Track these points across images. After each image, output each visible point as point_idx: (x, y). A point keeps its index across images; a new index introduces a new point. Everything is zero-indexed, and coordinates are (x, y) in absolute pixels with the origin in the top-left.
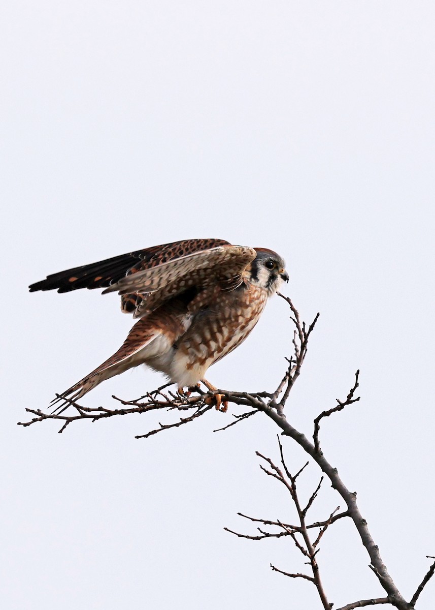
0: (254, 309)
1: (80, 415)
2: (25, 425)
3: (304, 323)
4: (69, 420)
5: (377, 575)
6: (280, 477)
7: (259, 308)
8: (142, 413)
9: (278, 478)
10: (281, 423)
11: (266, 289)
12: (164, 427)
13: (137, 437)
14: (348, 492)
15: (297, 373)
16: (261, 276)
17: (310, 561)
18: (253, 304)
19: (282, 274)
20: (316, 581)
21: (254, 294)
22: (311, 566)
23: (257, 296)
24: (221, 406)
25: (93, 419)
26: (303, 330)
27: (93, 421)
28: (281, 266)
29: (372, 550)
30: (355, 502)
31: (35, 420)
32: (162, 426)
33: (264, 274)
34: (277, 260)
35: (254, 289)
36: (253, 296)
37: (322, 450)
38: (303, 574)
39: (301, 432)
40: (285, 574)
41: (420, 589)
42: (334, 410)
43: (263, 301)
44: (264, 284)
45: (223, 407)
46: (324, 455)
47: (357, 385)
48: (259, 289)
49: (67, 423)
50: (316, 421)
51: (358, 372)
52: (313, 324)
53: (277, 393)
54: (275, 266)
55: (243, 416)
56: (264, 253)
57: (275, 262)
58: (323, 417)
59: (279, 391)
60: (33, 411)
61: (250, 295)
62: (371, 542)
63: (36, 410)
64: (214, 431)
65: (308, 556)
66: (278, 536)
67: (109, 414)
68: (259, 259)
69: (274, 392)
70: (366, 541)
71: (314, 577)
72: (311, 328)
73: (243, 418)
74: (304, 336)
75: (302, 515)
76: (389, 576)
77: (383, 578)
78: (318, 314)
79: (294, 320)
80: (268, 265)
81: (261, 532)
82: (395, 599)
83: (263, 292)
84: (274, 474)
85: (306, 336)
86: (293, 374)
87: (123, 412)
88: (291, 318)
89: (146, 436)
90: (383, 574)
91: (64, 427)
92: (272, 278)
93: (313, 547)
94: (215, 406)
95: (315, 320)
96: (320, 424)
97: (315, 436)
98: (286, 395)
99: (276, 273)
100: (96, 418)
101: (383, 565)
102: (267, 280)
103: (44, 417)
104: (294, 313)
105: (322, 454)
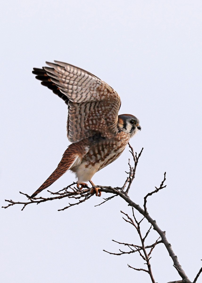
0: (122, 143)
1: (31, 201)
2: (5, 208)
3: (136, 153)
4: (26, 204)
5: (177, 270)
6: (132, 223)
7: (125, 143)
8: (60, 199)
9: (131, 223)
10: (128, 200)
11: (130, 134)
12: (71, 205)
13: (59, 210)
14: (161, 231)
15: (133, 177)
16: (128, 128)
17: (147, 263)
18: (122, 140)
19: (138, 126)
20: (149, 272)
21: (123, 136)
22: (147, 265)
23: (125, 137)
24: (98, 194)
25: (37, 203)
26: (136, 156)
27: (37, 204)
28: (137, 122)
29: (174, 258)
30: (165, 236)
31: (10, 205)
32: (70, 205)
33: (129, 126)
34: (135, 120)
35: (124, 133)
36: (122, 136)
37: (148, 212)
38: (143, 269)
39: (137, 204)
40: (135, 269)
41: (198, 276)
42: (154, 192)
43: (127, 140)
44: (129, 131)
45: (99, 194)
46: (149, 214)
47: (165, 179)
48: (126, 134)
49: (25, 206)
50: (145, 198)
51: (165, 173)
52: (141, 153)
53: (123, 187)
54: (134, 123)
55: (108, 198)
56: (129, 117)
57: (134, 121)
58: (149, 196)
59: (125, 186)
60: (8, 201)
61: (121, 136)
62: (174, 254)
63: (10, 200)
64: (95, 206)
65: (146, 260)
66: (129, 253)
67: (45, 200)
68: (127, 119)
69: (122, 187)
70: (171, 254)
71: (148, 270)
72: (140, 155)
73: (108, 200)
74: (136, 159)
75: (143, 241)
76: (183, 270)
77: (180, 271)
78: (143, 148)
79: (131, 152)
80: (131, 122)
81: (121, 251)
82: (186, 281)
83: (128, 135)
84: (129, 221)
85: (137, 159)
86: (131, 178)
87: (51, 199)
88: (129, 151)
89: (63, 210)
90: (180, 269)
91: (24, 208)
92: (133, 128)
93: (148, 256)
94: (95, 194)
95: (142, 151)
96: (147, 199)
97: (145, 206)
98: (129, 187)
99: (135, 126)
100: (39, 202)
101: (180, 265)
102: (131, 129)
103: (14, 203)
104: (131, 149)
105: (148, 214)
